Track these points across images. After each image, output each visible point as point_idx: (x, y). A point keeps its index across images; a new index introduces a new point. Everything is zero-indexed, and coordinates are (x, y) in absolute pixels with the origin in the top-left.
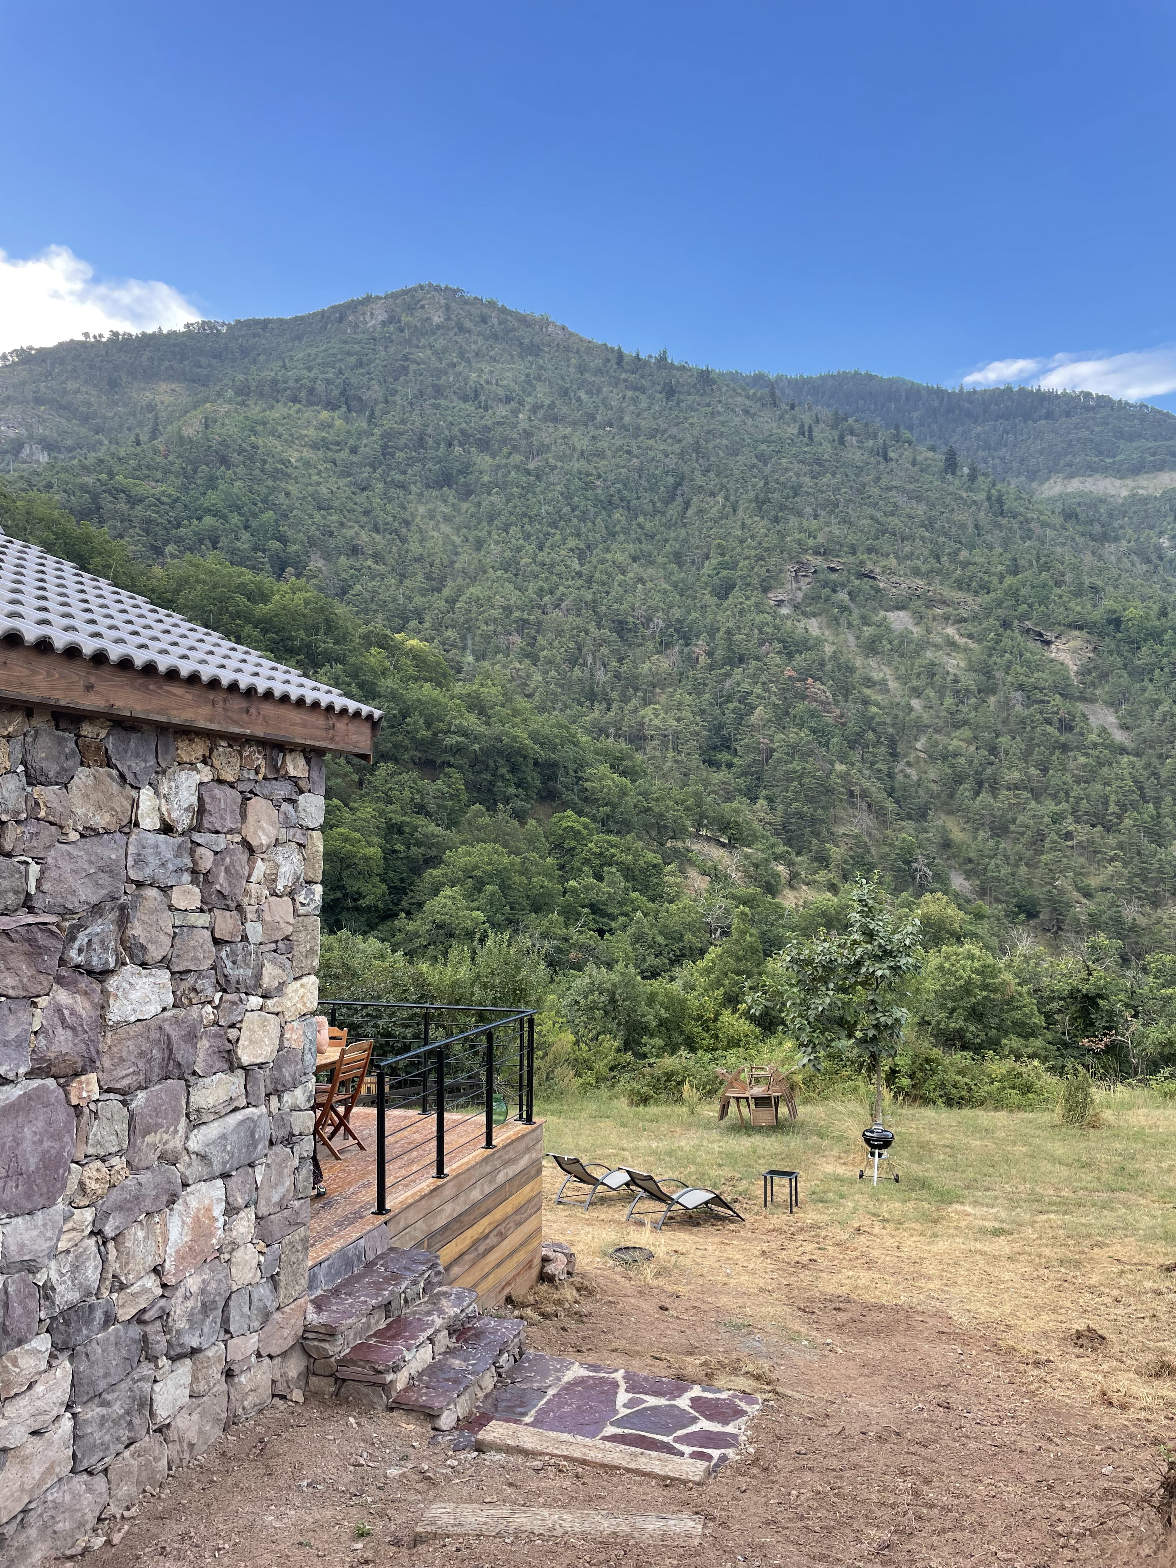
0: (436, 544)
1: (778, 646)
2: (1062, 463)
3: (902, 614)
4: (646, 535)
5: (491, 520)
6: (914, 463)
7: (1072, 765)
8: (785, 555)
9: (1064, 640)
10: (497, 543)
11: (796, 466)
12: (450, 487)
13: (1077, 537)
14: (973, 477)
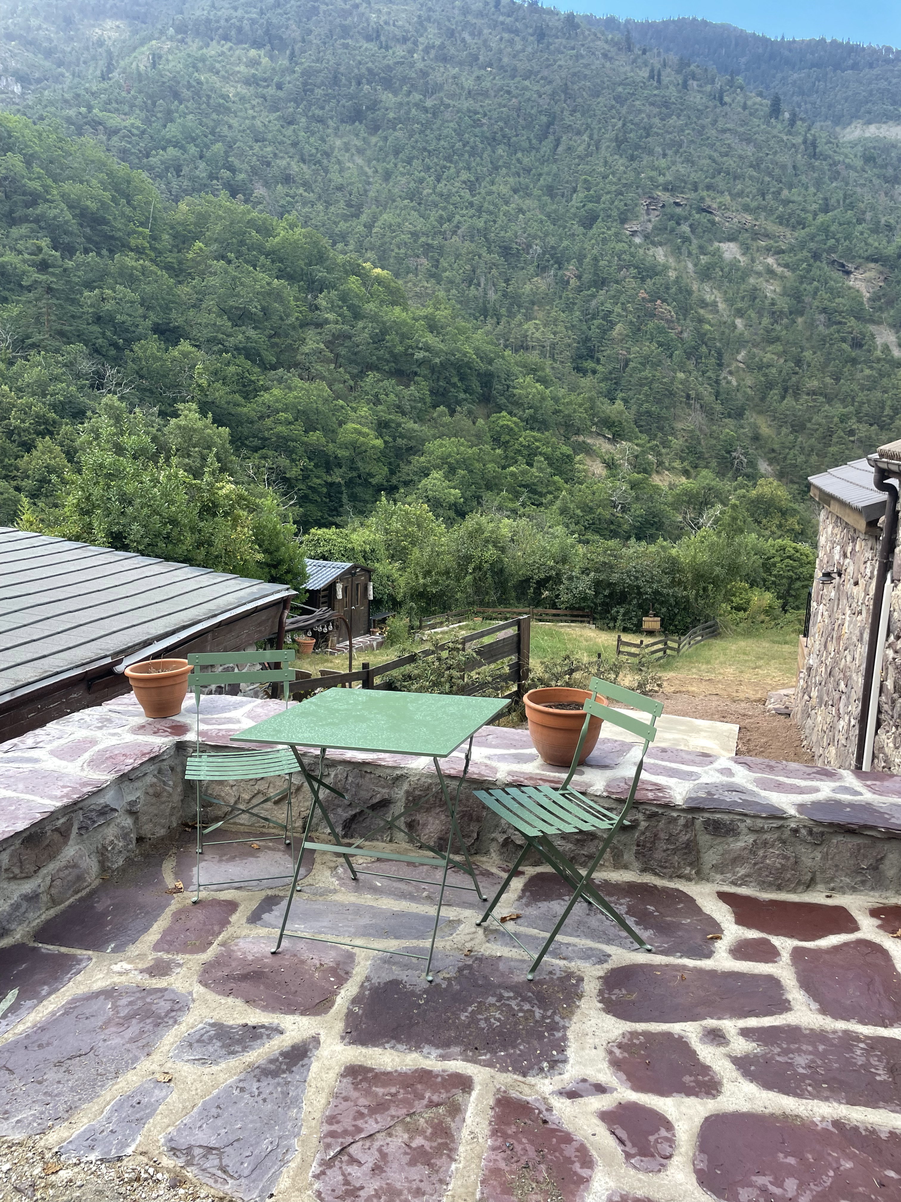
0: (352, 174)
1: (633, 271)
2: (863, 109)
3: (732, 245)
4: (524, 169)
5: (397, 153)
6: (745, 107)
7: (859, 375)
8: (640, 191)
9: (861, 271)
10: (403, 174)
11: (648, 108)
12: (361, 123)
13: (874, 179)
14: (792, 122)
